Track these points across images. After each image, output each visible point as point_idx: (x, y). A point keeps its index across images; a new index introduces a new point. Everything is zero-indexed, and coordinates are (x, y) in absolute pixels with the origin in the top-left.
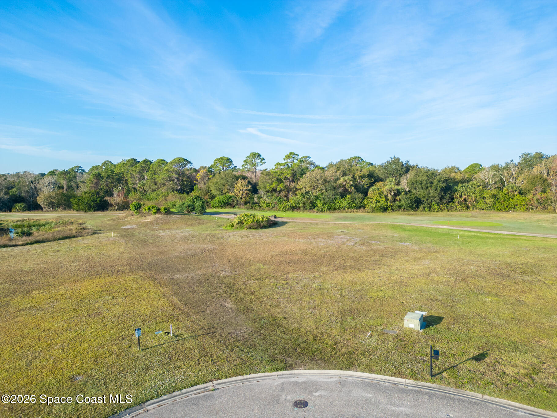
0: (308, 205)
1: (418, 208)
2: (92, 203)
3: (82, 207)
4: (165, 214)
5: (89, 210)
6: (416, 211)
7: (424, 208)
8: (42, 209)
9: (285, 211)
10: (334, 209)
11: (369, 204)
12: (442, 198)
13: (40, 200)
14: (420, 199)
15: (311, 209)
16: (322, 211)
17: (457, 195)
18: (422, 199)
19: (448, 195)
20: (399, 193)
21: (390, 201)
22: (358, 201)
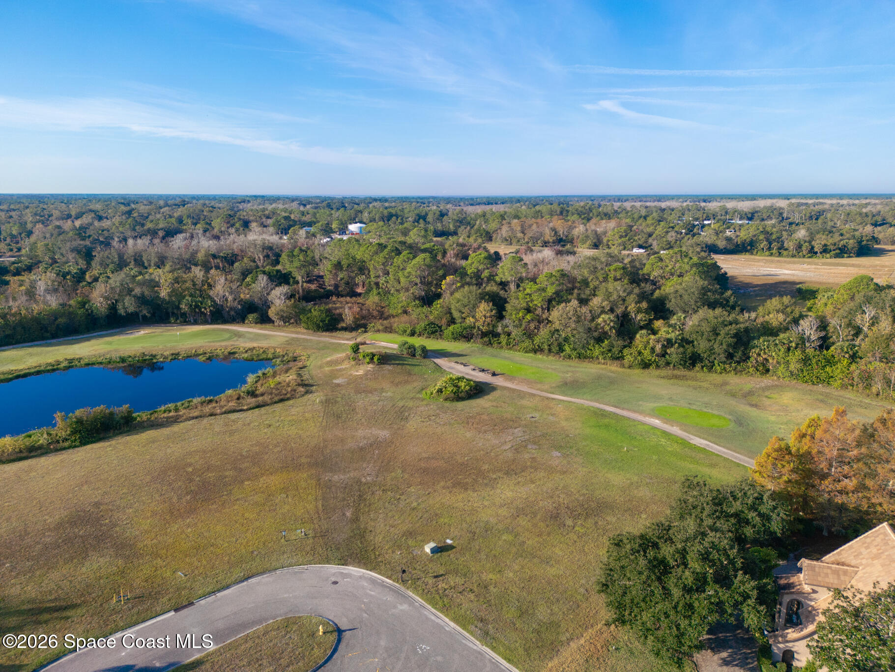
0: (555, 348)
1: (694, 366)
2: (321, 324)
3: (310, 326)
4: (378, 365)
5: (318, 330)
6: (690, 370)
7: (702, 367)
8: (273, 322)
9: (526, 352)
10: (585, 357)
11: (629, 356)
12: (730, 356)
13: (271, 313)
14: (699, 355)
15: (557, 353)
16: (570, 357)
17: (753, 353)
18: (702, 355)
19: (740, 353)
20: (670, 345)
21: (657, 355)
22: (615, 350)
